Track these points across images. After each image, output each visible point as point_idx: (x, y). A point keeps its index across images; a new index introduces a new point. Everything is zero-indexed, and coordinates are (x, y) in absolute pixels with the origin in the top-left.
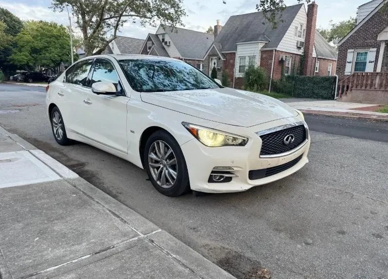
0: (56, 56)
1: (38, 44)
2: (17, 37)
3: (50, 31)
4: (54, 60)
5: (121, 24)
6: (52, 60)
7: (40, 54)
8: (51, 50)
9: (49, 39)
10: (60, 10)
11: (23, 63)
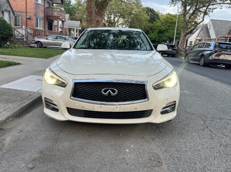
0: (172, 35)
1: (163, 28)
2: (153, 24)
3: (171, 19)
4: (170, 37)
5: (212, 11)
6: (169, 38)
7: (163, 34)
8: (169, 31)
9: (170, 24)
10: (174, 5)
11: (153, 39)
